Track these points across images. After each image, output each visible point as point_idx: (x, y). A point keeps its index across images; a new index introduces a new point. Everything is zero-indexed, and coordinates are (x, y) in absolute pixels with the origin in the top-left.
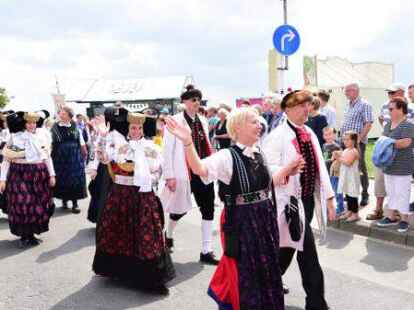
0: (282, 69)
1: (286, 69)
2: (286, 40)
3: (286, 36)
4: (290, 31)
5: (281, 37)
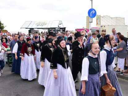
0: (90, 22)
1: (92, 22)
2: (92, 13)
3: (92, 12)
5: (90, 12)
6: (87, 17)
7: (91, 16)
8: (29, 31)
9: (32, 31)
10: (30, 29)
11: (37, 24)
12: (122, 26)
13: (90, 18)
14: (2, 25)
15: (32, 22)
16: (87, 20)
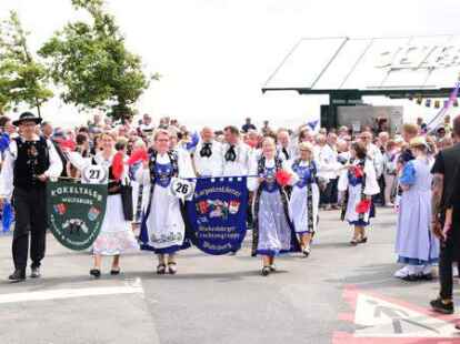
8: (324, 109)
9: (345, 113)
10: (334, 94)
11: (387, 59)
14: (129, 70)
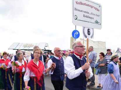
2: (75, 34)
4: (77, 32)
6: (71, 37)
7: (75, 37)
12: (104, 49)
13: (74, 38)
15: (19, 43)
16: (71, 41)
